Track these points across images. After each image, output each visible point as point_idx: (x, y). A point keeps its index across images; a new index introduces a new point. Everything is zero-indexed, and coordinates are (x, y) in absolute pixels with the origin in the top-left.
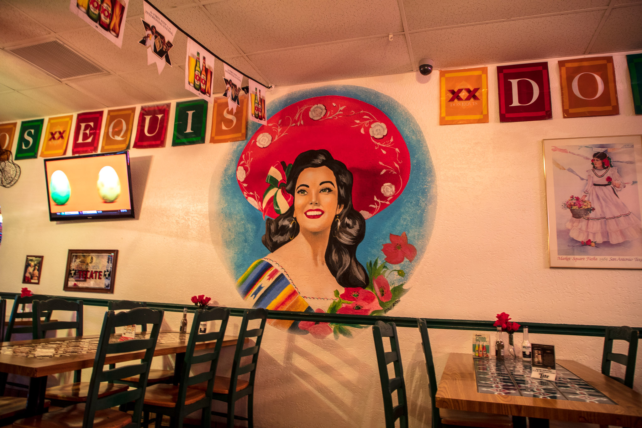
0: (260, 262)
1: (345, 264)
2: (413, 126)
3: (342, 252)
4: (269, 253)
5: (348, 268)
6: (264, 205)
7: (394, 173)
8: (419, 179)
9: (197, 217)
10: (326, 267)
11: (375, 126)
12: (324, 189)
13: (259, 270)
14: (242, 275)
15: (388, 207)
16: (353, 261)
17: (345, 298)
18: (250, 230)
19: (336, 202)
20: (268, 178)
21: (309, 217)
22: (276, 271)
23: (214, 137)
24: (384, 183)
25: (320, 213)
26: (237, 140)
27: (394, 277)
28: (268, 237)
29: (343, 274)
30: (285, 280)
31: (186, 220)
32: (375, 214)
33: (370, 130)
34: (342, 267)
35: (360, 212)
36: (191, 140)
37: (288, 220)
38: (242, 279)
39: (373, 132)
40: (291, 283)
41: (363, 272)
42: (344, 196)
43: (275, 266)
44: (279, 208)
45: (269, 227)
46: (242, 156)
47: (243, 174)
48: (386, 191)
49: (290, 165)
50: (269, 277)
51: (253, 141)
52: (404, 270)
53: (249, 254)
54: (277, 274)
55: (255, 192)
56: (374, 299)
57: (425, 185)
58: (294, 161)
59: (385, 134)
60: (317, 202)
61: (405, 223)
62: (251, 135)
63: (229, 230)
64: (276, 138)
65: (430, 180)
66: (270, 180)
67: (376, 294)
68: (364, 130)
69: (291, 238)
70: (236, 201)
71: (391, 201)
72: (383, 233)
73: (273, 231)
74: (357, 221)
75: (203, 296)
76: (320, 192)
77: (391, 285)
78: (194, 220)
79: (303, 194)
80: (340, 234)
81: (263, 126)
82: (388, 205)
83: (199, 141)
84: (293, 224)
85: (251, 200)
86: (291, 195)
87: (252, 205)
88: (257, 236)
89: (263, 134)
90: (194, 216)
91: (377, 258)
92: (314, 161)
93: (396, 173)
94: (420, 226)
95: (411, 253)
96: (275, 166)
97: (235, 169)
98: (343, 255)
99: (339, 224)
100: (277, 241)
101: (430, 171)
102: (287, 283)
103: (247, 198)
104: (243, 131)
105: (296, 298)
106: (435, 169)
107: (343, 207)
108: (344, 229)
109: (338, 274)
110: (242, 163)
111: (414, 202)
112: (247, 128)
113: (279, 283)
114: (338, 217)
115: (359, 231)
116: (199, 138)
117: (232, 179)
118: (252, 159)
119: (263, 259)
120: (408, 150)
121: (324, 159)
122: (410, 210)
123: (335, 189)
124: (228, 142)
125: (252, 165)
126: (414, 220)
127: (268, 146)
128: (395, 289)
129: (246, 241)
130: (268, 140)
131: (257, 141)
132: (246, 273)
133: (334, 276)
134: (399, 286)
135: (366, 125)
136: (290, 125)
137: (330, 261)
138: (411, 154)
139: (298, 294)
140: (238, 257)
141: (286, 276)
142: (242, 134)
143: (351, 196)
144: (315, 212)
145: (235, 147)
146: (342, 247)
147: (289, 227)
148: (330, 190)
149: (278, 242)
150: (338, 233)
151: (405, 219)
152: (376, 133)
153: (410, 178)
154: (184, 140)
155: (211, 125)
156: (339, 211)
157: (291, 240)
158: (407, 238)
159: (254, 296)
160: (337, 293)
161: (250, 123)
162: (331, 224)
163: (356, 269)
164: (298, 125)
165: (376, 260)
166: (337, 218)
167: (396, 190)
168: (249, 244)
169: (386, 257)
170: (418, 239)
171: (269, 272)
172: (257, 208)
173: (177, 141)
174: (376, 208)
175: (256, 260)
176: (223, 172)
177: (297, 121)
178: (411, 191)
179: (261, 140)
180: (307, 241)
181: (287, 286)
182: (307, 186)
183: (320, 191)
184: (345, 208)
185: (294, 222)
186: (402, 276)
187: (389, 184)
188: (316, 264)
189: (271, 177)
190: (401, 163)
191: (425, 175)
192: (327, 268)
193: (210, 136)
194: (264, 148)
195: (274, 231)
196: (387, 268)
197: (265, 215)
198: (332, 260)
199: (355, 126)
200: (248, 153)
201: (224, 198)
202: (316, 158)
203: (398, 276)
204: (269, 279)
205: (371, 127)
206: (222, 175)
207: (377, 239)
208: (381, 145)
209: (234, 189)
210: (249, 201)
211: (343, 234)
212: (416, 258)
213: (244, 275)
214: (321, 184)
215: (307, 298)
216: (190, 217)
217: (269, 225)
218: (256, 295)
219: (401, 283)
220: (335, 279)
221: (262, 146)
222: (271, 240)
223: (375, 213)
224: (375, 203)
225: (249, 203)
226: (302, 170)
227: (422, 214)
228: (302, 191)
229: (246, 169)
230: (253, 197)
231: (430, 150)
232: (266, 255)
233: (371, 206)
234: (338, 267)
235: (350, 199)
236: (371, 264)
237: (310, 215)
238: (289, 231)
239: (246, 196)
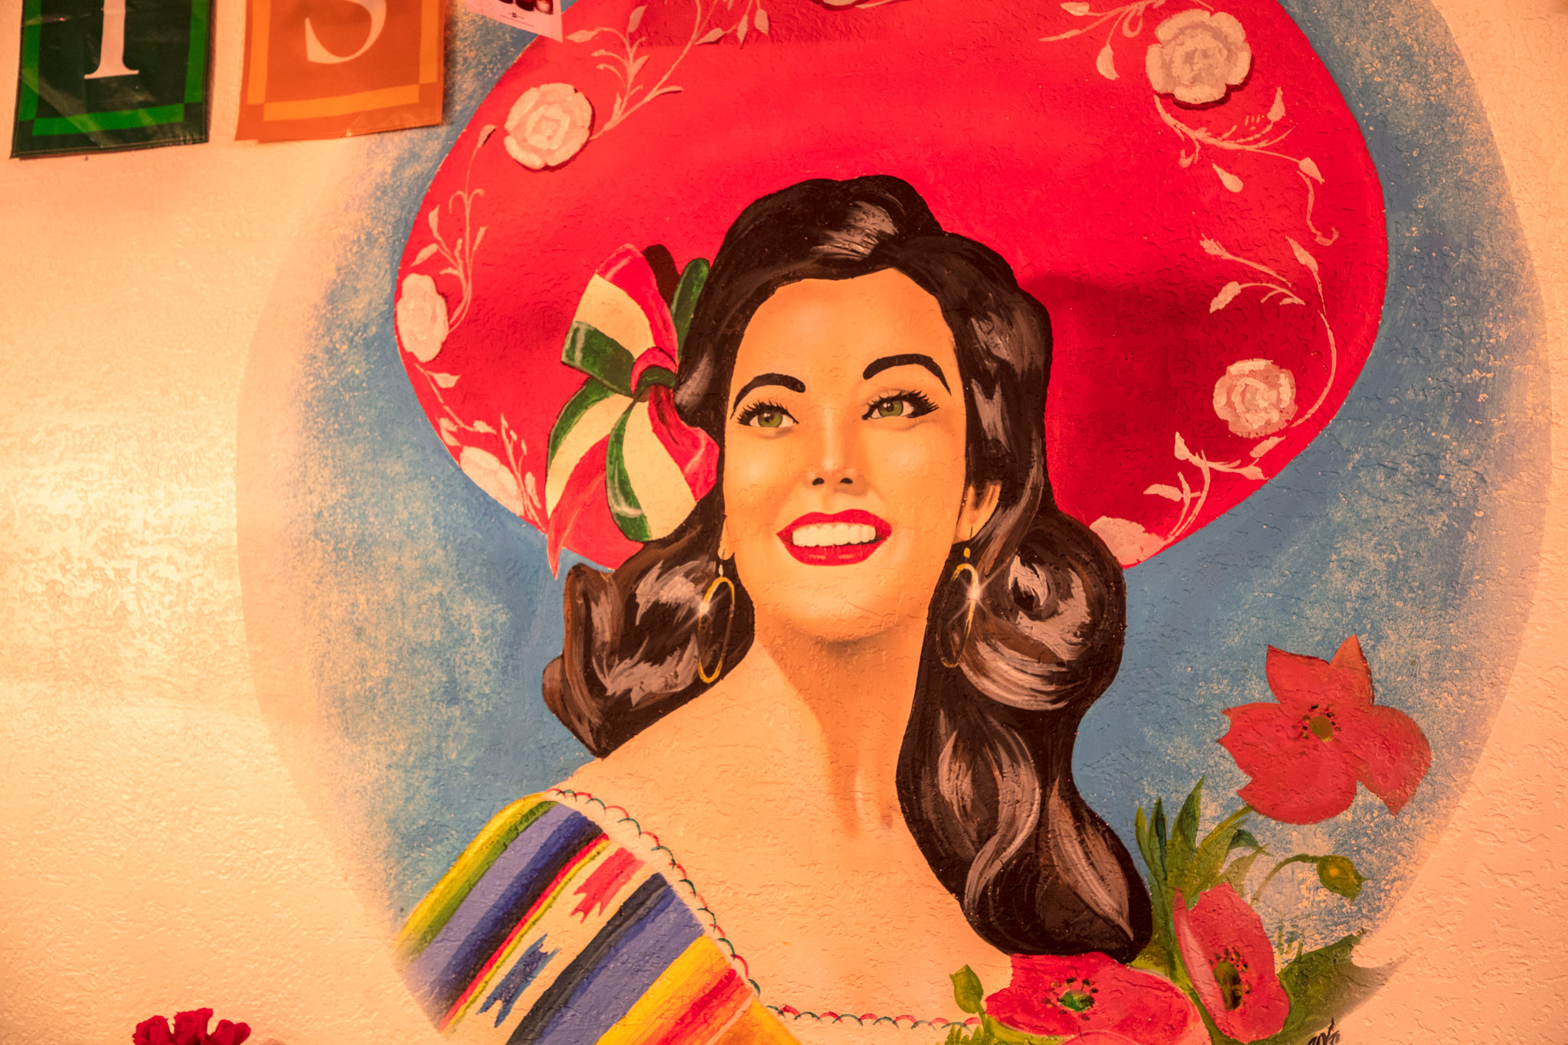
0: (532, 812)
1: (1012, 821)
2: (1407, 23)
3: (993, 749)
4: (583, 761)
5: (1027, 842)
6: (554, 494)
7: (1286, 301)
8: (1437, 335)
9: (170, 560)
10: (902, 840)
11: (1182, 31)
12: (890, 400)
13: (527, 859)
14: (429, 887)
15: (1256, 497)
16: (1055, 801)
17: (1017, 1018)
18: (476, 631)
19: (959, 469)
20: (574, 341)
21: (804, 555)
22: (624, 862)
23: (258, 109)
24: (1232, 362)
25: (867, 533)
26: (397, 124)
27: (1299, 900)
28: (579, 668)
29: (999, 877)
30: (671, 916)
31: (106, 581)
32: (1178, 539)
33: (1153, 58)
34: (995, 839)
35: (1094, 526)
36: (124, 118)
37: (687, 575)
38: (432, 910)
39: (1167, 66)
40: (709, 930)
41: (1117, 868)
42: (1002, 438)
43: (620, 836)
44: (638, 506)
45: (583, 611)
46: (422, 216)
47: (434, 318)
48: (1240, 409)
49: (695, 265)
50: (582, 896)
51: (488, 129)
52: (1354, 860)
53: (471, 770)
54: (629, 877)
55: (504, 422)
56: (1184, 1022)
57: (1477, 365)
58: (719, 242)
59: (1236, 79)
60: (851, 473)
61: (1355, 587)
62: (470, 97)
63: (359, 633)
64: (618, 114)
65: (1503, 335)
66: (586, 351)
67: (1195, 992)
68: (1114, 57)
69: (709, 672)
70: (395, 468)
71: (1272, 464)
72: (1229, 641)
73: (608, 637)
74: (1074, 576)
75: (206, 1013)
76: (866, 417)
77: (1280, 945)
78: (153, 577)
79: (770, 430)
80: (983, 649)
81: (541, 41)
82: (1257, 484)
83: (171, 126)
84: (716, 594)
85: (479, 464)
86: (702, 435)
87: (485, 495)
88: (516, 668)
89: (544, 87)
90: (154, 559)
91: (1193, 784)
92: (830, 239)
93: (1297, 301)
94: (1445, 604)
95: (1393, 760)
96: (611, 274)
97: (388, 289)
98: (1000, 768)
99: (975, 593)
100: (629, 691)
101: (1507, 283)
102: (688, 930)
103: (456, 452)
104: (430, 72)
105: (739, 1013)
106: (1538, 272)
107: (995, 501)
108: (1004, 622)
109: (972, 875)
110: (425, 253)
111: (1407, 468)
112: (448, 58)
113: (643, 928)
114: (967, 553)
115: (1087, 631)
116: (176, 113)
117: (368, 344)
118: (482, 231)
119: (552, 796)
120: (1370, 166)
121: (889, 228)
122: (1384, 511)
123: (950, 399)
124: (343, 136)
125: (483, 265)
126: (1406, 569)
127: (573, 158)
128: (1306, 968)
129: (452, 694)
130: (573, 124)
131: (506, 133)
132: (457, 876)
133: (951, 890)
134: (1328, 948)
135: (1126, 24)
136: (694, 36)
137: (927, 804)
138: (1389, 189)
139: (749, 992)
140: (409, 786)
141: (682, 891)
142: (425, 89)
143: (1042, 435)
144: (842, 527)
145: (383, 165)
146: (995, 723)
147: (692, 612)
148: (921, 406)
149: (635, 697)
150: (969, 643)
151: (1357, 564)
152: (1187, 75)
153: (1383, 330)
154: (87, 123)
155: (240, 36)
156: (973, 521)
157: (705, 687)
158: (1369, 672)
159: (498, 1005)
160: (968, 985)
161: (464, 27)
162: (930, 594)
163: (1072, 849)
164: (741, 36)
165: (1192, 799)
166: (963, 560)
167: (1303, 398)
168: (472, 713)
169: (1245, 779)
170: (1437, 677)
171: (584, 870)
172: (517, 509)
173: (43, 127)
174: (1187, 503)
175: (508, 801)
176: (316, 306)
177: (734, 17)
178: (1393, 401)
179: (530, 125)
180: (794, 692)
181: (686, 945)
182: (796, 385)
183: (866, 410)
184: (1008, 500)
185: (723, 586)
186: (1344, 894)
187: (1260, 364)
188: (850, 823)
189: (593, 334)
190: (1328, 243)
191: (1475, 307)
192: (913, 842)
193: (236, 98)
194: (547, 168)
195: (614, 634)
196: (1252, 843)
197: (562, 548)
198: (938, 795)
199: (1063, 36)
200: (459, 199)
201: (328, 453)
202: (840, 221)
203: (1323, 893)
204: (585, 908)
205: (1156, 41)
206: (312, 323)
207: (1194, 678)
208: (1212, 141)
209: (380, 404)
210: (468, 470)
211: (996, 650)
212: (1424, 789)
213: (441, 886)
214: (870, 372)
215: (798, 1016)
216: (134, 564)
217: (580, 602)
218: (508, 1003)
219: (1341, 933)
220: (957, 904)
221: (536, 162)
222: (595, 687)
223: (1177, 531)
224: (1180, 475)
225: (469, 484)
226: (764, 293)
227: (1460, 536)
228: (767, 412)
229: (449, 293)
230: (492, 445)
231: (1504, 162)
232: (566, 773)
233: (1155, 489)
234: (974, 835)
235: (1035, 451)
236: (1159, 820)
237: (812, 544)
238: (693, 638)
239: (452, 441)
